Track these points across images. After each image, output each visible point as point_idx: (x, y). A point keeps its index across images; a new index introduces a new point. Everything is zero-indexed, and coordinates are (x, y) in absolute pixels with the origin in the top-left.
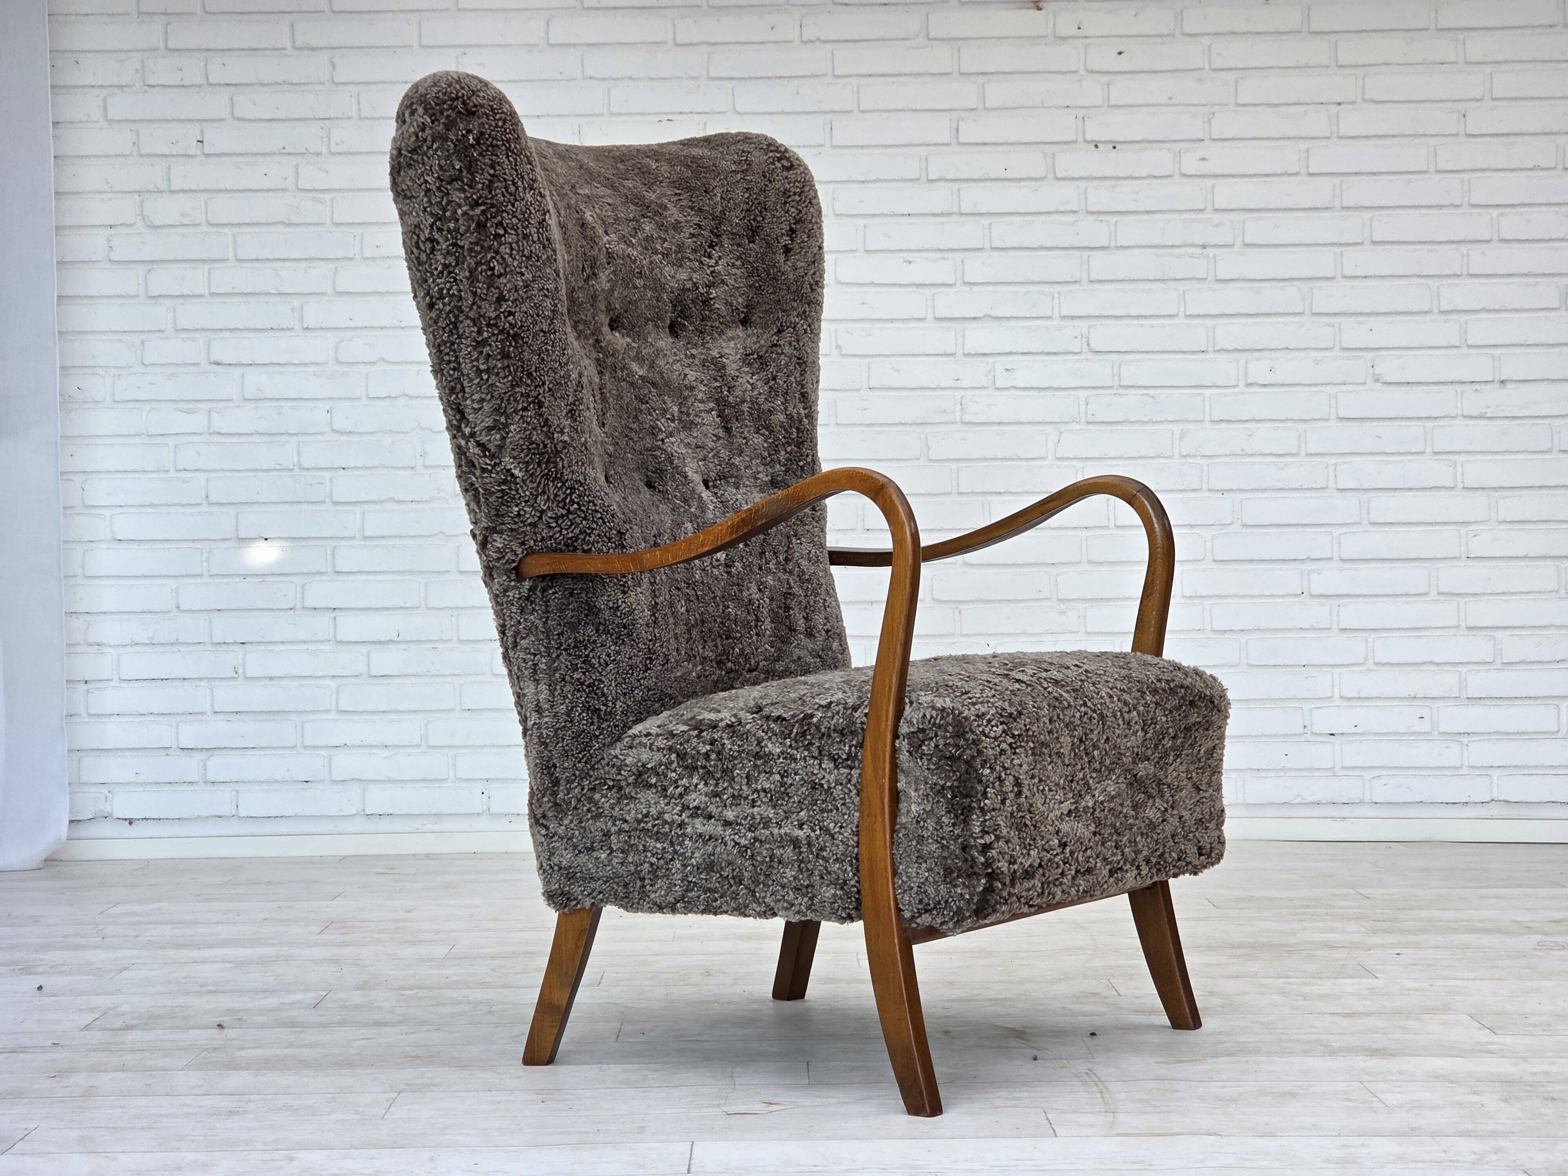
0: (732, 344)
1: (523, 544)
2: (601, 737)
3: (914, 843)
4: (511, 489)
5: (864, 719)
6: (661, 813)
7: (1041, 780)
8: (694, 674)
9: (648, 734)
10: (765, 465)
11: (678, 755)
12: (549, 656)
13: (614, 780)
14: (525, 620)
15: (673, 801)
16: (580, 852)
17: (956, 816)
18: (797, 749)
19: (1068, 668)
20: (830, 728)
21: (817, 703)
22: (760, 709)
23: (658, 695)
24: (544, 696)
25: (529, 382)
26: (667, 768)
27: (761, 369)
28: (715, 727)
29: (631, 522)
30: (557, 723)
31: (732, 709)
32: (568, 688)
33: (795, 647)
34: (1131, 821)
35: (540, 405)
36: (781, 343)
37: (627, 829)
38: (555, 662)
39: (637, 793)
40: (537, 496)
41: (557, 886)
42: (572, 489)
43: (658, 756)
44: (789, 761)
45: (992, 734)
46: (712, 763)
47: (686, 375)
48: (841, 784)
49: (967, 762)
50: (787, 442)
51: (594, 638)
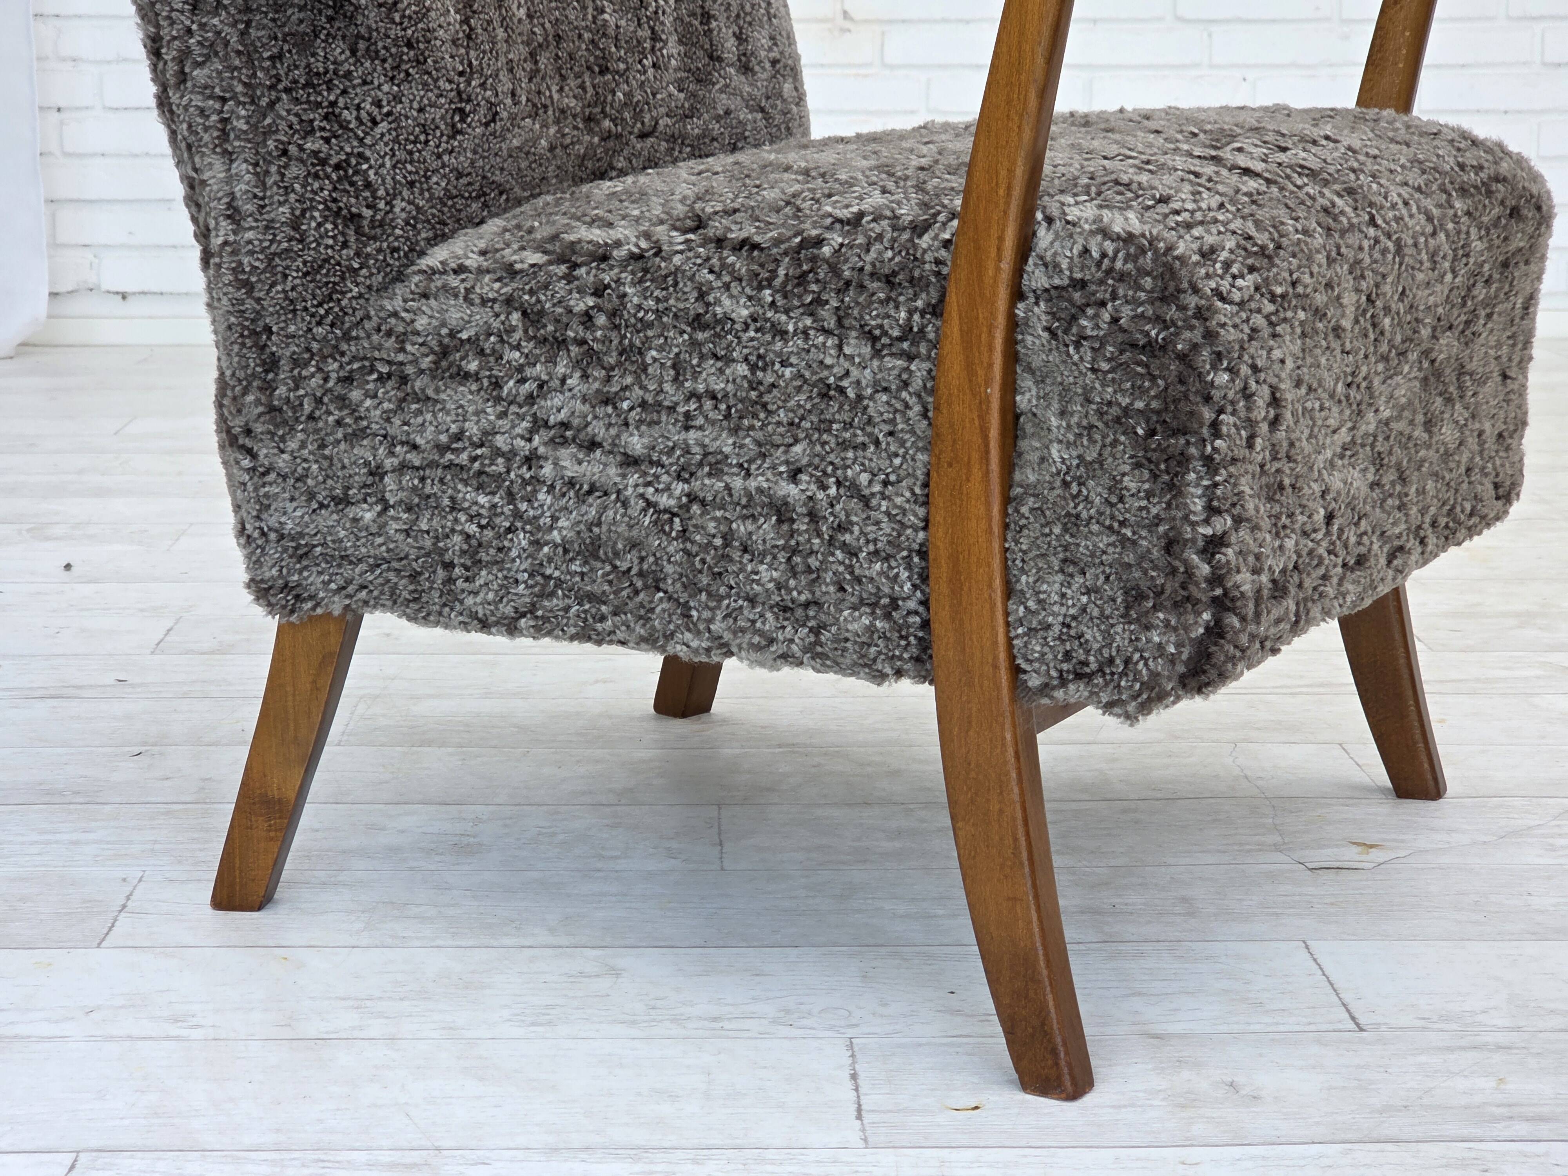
2: (364, 272)
3: (1057, 530)
5: (943, 253)
6: (489, 433)
7: (1310, 389)
8: (543, 142)
9: (460, 269)
11: (525, 314)
12: (253, 102)
13: (390, 363)
14: (202, 26)
15: (514, 409)
16: (322, 506)
17: (1155, 477)
18: (787, 312)
19: (1314, 142)
20: (861, 269)
21: (830, 215)
22: (700, 223)
23: (477, 186)
24: (244, 187)
26: (502, 341)
28: (605, 258)
30: (272, 242)
31: (637, 220)
32: (295, 170)
33: (721, 91)
34: (1422, 453)
37: (417, 463)
38: (265, 117)
39: (437, 391)
41: (274, 572)
43: (482, 316)
44: (768, 337)
45: (1236, 296)
46: (599, 333)
48: (885, 390)
49: (1182, 357)
51: (346, 66)
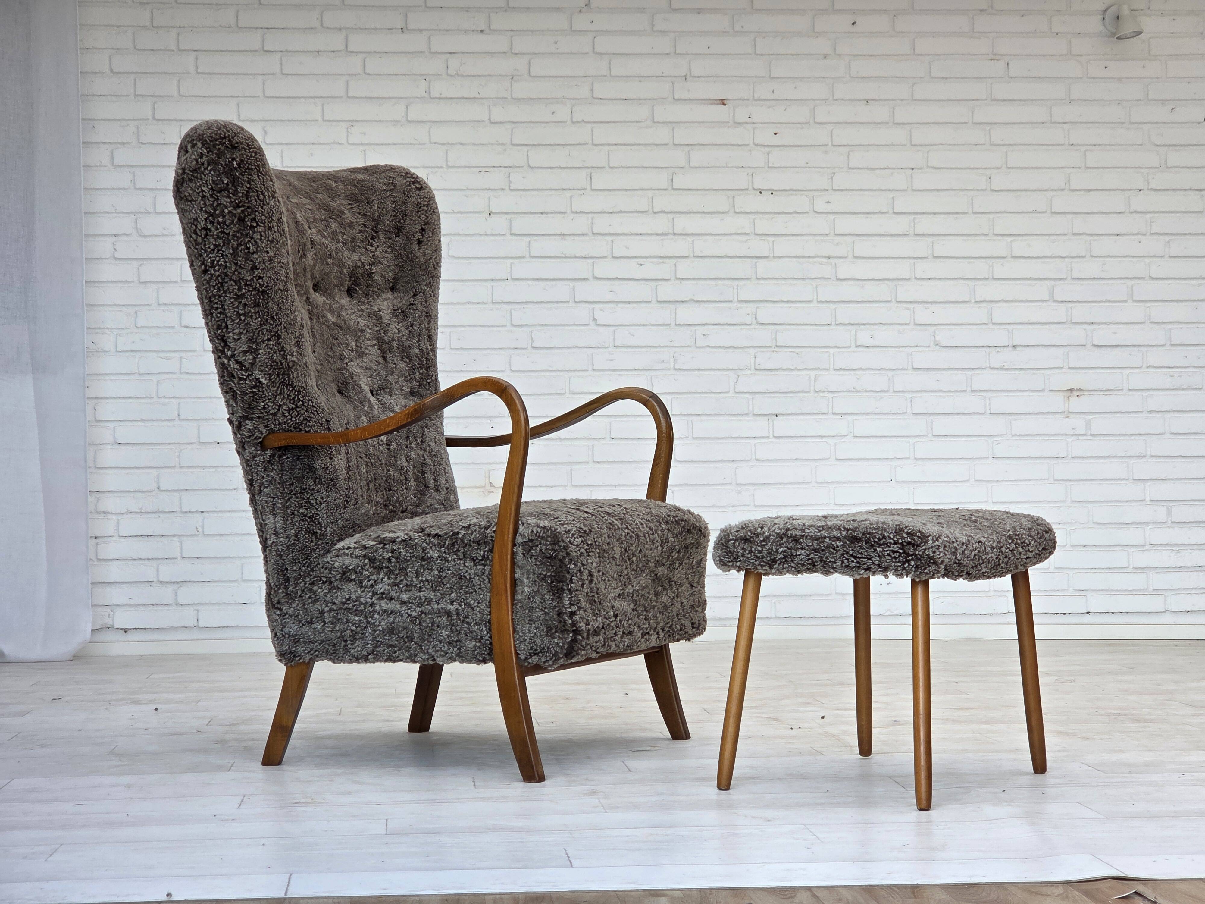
0: (385, 303)
1: (266, 426)
2: (318, 550)
3: (527, 611)
4: (259, 391)
5: (493, 534)
6: (358, 598)
7: (603, 574)
8: (371, 512)
9: (349, 548)
10: (407, 381)
11: (370, 560)
12: (283, 498)
13: (326, 578)
14: (268, 476)
15: (367, 589)
16: (303, 625)
17: (554, 595)
18: (449, 554)
19: (614, 506)
20: (470, 540)
21: (461, 526)
22: (423, 530)
23: (351, 524)
24: (280, 525)
25: (272, 322)
26: (362, 569)
27: (404, 320)
28: (394, 542)
29: (332, 414)
30: (288, 541)
31: (404, 530)
32: (296, 519)
33: (429, 498)
34: (654, 603)
35: (279, 337)
36: (416, 302)
37: (335, 609)
38: (287, 503)
39: (342, 585)
40: (276, 396)
41: (287, 648)
42: (299, 391)
43: (356, 561)
44: (444, 562)
45: (575, 543)
46: (393, 564)
47: (358, 322)
48: (478, 576)
49: (560, 560)
50: (420, 367)
51: (313, 487)
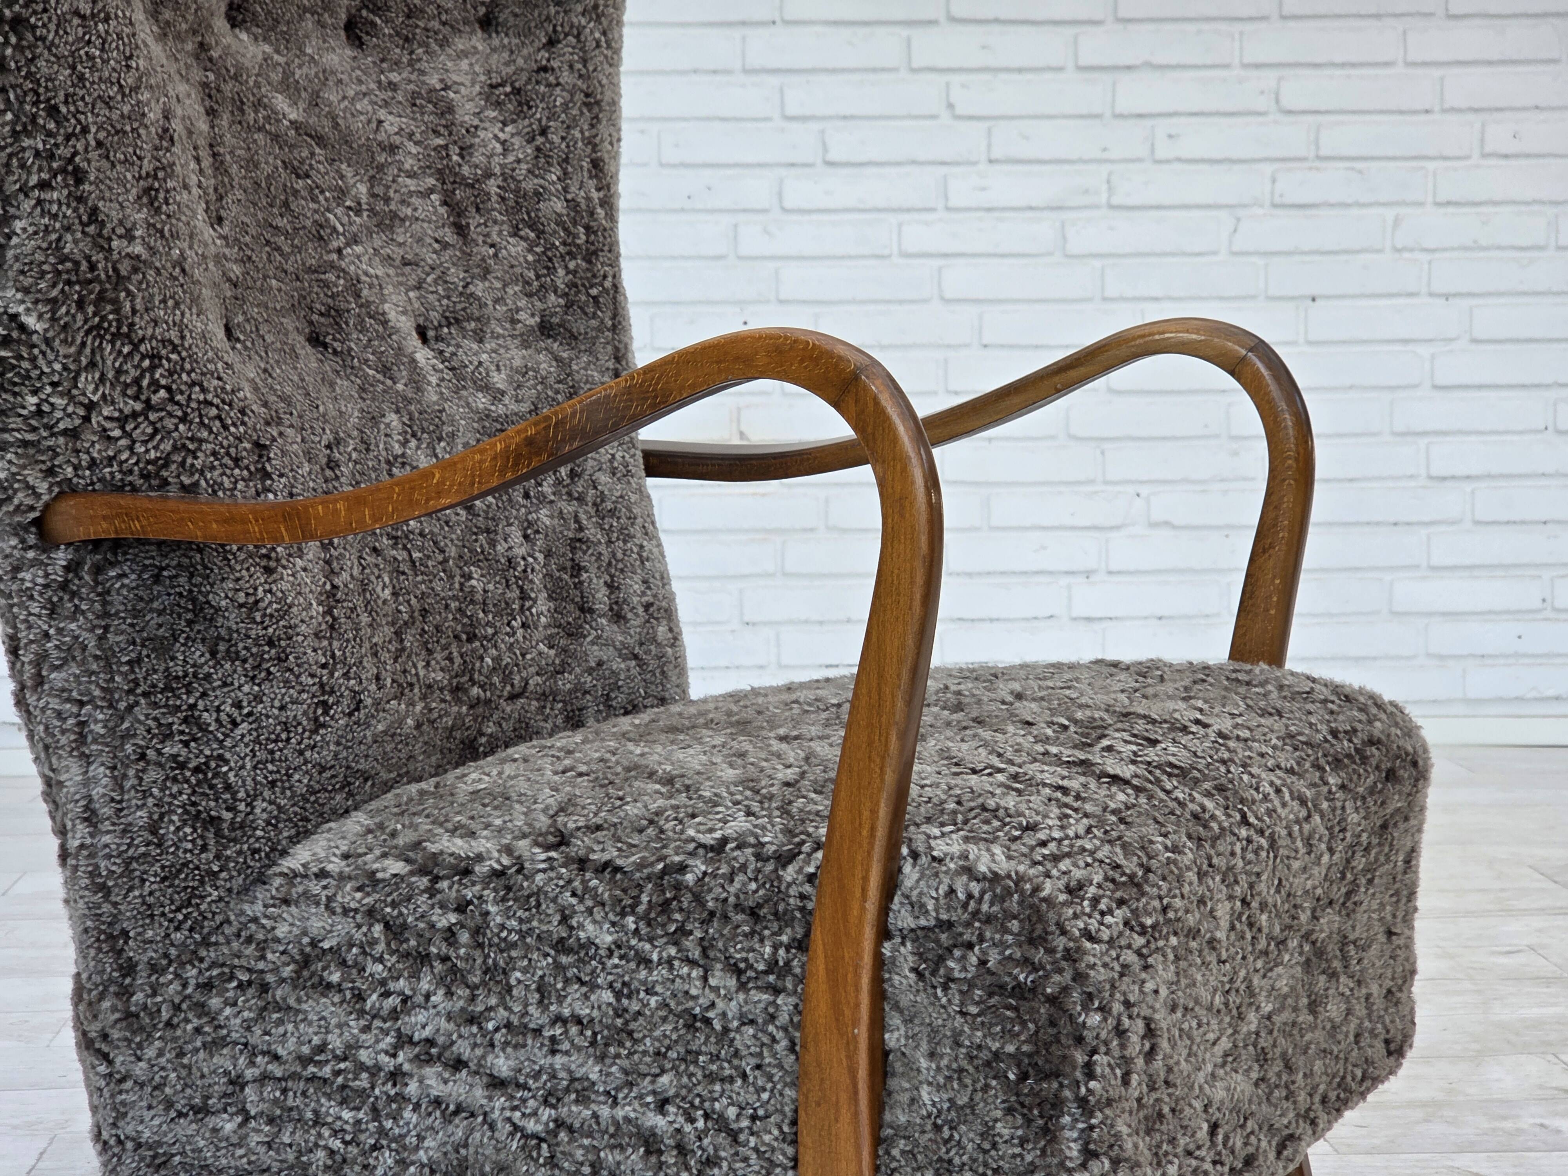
0: (464, 64)
1: (50, 472)
2: (224, 875)
4: (19, 357)
5: (807, 888)
6: (352, 1047)
7: (1185, 1011)
8: (410, 721)
9: (322, 875)
10: (529, 295)
11: (387, 926)
12: (111, 706)
13: (249, 970)
14: (60, 631)
15: (377, 1023)
16: (180, 1115)
17: (1029, 1121)
18: (651, 940)
20: (725, 900)
21: (693, 840)
22: (562, 840)
23: (340, 778)
24: (101, 790)
25: (52, 126)
26: (364, 953)
27: (520, 114)
28: (467, 872)
29: (279, 422)
30: (129, 846)
31: (500, 831)
32: (153, 774)
33: (593, 643)
35: (79, 176)
36: (555, 64)
37: (279, 1074)
38: (123, 719)
39: (299, 1000)
40: (78, 374)
42: (155, 357)
43: (343, 927)
44: (633, 965)
45: (1105, 935)
46: (462, 951)
47: (380, 122)
48: (752, 1022)
49: (1052, 1000)
50: (569, 253)
51: (206, 669)
